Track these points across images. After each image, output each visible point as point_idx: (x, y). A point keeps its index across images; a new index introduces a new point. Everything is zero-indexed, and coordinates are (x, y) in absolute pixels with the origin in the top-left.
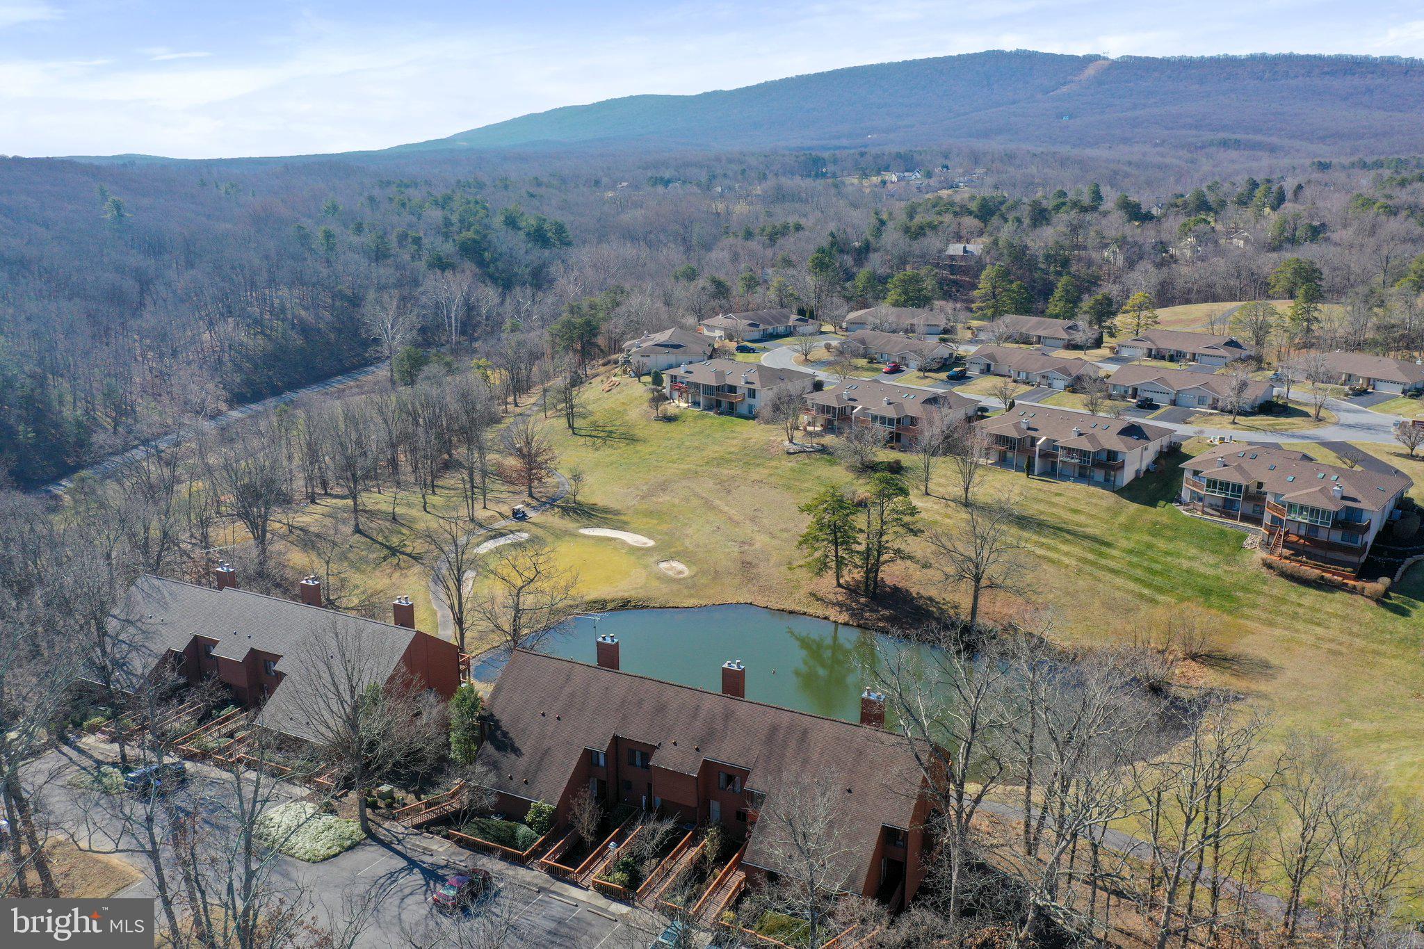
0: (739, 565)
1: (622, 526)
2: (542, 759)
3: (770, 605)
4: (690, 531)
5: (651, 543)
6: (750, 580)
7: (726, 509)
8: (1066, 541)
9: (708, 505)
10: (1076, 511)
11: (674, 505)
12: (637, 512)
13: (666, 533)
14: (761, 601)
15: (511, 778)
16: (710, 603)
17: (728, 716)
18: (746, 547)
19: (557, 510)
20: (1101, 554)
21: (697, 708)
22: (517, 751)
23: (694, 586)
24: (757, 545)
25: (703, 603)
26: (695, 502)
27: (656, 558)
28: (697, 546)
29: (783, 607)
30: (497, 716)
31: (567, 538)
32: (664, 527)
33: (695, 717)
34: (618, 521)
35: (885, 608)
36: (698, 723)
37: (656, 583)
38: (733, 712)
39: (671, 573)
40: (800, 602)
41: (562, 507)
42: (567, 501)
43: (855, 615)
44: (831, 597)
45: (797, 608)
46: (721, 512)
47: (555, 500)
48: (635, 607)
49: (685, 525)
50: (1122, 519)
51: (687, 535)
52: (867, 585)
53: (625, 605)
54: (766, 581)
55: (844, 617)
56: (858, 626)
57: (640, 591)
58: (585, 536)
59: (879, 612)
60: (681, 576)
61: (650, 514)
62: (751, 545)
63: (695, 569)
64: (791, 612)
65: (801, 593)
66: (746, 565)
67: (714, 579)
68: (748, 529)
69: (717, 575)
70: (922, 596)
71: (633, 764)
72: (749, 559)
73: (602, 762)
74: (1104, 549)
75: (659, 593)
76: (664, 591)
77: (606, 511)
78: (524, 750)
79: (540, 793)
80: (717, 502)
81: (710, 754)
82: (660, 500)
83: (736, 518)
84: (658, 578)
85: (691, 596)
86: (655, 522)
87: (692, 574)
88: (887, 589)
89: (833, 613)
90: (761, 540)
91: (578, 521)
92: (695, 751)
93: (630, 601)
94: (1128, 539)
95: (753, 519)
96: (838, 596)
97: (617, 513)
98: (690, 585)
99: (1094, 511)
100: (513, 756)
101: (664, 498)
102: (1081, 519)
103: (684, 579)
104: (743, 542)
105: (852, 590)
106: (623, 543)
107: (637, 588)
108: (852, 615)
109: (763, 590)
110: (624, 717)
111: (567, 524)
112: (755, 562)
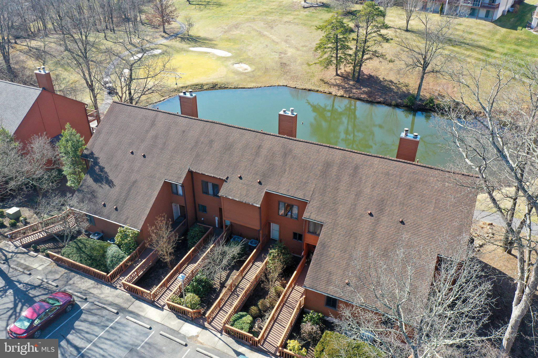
0: (279, 65)
1: (213, 46)
2: (130, 189)
3: (297, 86)
4: (251, 48)
5: (229, 54)
6: (285, 73)
7: (271, 36)
8: (467, 49)
9: (261, 34)
10: (471, 33)
11: (242, 35)
12: (221, 39)
13: (238, 50)
14: (292, 84)
15: (104, 205)
16: (263, 85)
17: (286, 153)
18: (283, 55)
19: (178, 39)
20: (488, 56)
21: (260, 147)
22: (110, 183)
23: (253, 76)
24: (289, 54)
25: (259, 85)
26: (254, 33)
27: (232, 62)
28: (255, 55)
29: (304, 87)
30: (96, 155)
31: (183, 52)
32: (237, 46)
33: (257, 154)
34: (212, 44)
35: (364, 87)
36: (260, 161)
37: (232, 75)
38: (291, 151)
39: (241, 70)
40: (315, 85)
41: (181, 38)
42: (184, 35)
43: (347, 91)
44: (333, 81)
45: (313, 88)
46: (268, 37)
47: (177, 34)
48: (220, 88)
49: (249, 45)
50: (498, 37)
51: (249, 50)
52: (354, 74)
53: (214, 87)
54: (295, 73)
55: (341, 93)
56: (349, 97)
57: (223, 79)
58: (193, 51)
59: (361, 89)
60: (246, 71)
61: (229, 40)
62: (285, 54)
63: (254, 67)
64: (310, 90)
65: (316, 79)
66: (283, 65)
67: (265, 72)
68: (284, 46)
69: (266, 70)
70: (386, 80)
71: (207, 193)
72: (284, 61)
73: (180, 191)
74: (489, 53)
75: (233, 80)
76: (237, 79)
77: (205, 39)
78: (116, 182)
79: (127, 218)
80: (265, 33)
81: (271, 188)
82: (234, 33)
83: (276, 40)
84: (234, 72)
85: (252, 82)
86: (232, 44)
87: (252, 70)
88: (365, 76)
89: (334, 91)
90: (291, 52)
91: (189, 44)
92: (258, 184)
93: (217, 85)
94: (503, 47)
95: (286, 41)
96: (337, 81)
97: (211, 40)
98: (252, 76)
99: (482, 33)
100: (107, 187)
101: (236, 32)
102: (475, 37)
103: (248, 73)
104: (281, 52)
105: (345, 77)
106: (214, 55)
107: (221, 78)
108: (345, 91)
109: (292, 78)
110: (198, 155)
111: (184, 45)
112: (288, 63)
